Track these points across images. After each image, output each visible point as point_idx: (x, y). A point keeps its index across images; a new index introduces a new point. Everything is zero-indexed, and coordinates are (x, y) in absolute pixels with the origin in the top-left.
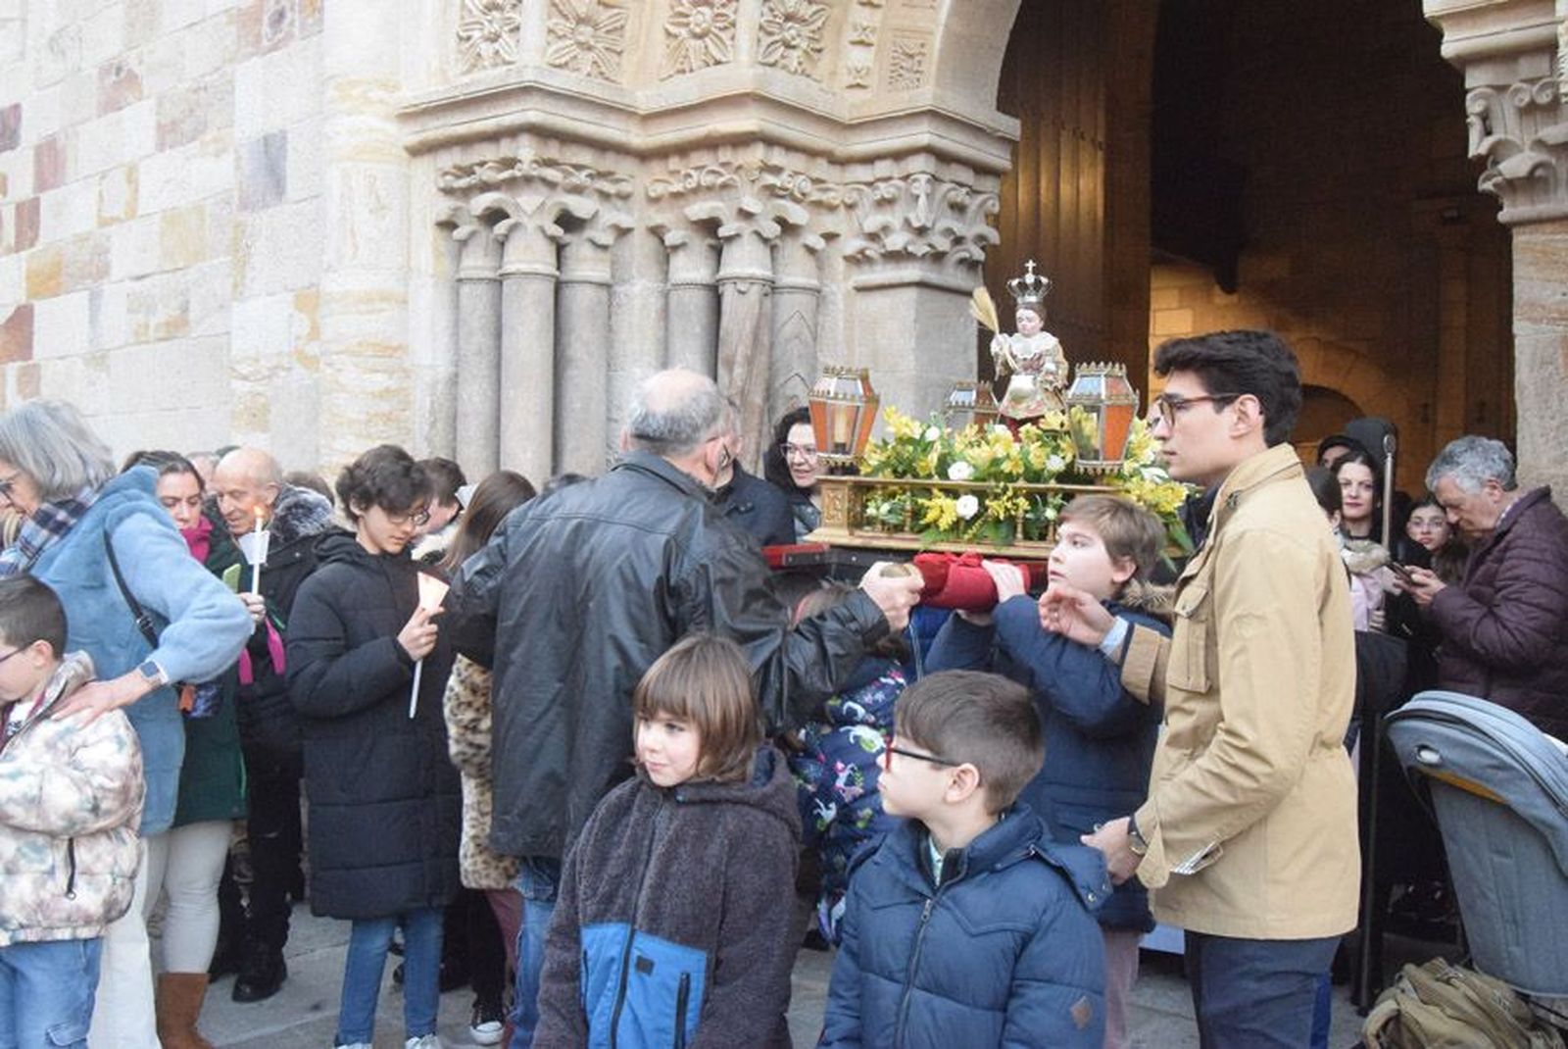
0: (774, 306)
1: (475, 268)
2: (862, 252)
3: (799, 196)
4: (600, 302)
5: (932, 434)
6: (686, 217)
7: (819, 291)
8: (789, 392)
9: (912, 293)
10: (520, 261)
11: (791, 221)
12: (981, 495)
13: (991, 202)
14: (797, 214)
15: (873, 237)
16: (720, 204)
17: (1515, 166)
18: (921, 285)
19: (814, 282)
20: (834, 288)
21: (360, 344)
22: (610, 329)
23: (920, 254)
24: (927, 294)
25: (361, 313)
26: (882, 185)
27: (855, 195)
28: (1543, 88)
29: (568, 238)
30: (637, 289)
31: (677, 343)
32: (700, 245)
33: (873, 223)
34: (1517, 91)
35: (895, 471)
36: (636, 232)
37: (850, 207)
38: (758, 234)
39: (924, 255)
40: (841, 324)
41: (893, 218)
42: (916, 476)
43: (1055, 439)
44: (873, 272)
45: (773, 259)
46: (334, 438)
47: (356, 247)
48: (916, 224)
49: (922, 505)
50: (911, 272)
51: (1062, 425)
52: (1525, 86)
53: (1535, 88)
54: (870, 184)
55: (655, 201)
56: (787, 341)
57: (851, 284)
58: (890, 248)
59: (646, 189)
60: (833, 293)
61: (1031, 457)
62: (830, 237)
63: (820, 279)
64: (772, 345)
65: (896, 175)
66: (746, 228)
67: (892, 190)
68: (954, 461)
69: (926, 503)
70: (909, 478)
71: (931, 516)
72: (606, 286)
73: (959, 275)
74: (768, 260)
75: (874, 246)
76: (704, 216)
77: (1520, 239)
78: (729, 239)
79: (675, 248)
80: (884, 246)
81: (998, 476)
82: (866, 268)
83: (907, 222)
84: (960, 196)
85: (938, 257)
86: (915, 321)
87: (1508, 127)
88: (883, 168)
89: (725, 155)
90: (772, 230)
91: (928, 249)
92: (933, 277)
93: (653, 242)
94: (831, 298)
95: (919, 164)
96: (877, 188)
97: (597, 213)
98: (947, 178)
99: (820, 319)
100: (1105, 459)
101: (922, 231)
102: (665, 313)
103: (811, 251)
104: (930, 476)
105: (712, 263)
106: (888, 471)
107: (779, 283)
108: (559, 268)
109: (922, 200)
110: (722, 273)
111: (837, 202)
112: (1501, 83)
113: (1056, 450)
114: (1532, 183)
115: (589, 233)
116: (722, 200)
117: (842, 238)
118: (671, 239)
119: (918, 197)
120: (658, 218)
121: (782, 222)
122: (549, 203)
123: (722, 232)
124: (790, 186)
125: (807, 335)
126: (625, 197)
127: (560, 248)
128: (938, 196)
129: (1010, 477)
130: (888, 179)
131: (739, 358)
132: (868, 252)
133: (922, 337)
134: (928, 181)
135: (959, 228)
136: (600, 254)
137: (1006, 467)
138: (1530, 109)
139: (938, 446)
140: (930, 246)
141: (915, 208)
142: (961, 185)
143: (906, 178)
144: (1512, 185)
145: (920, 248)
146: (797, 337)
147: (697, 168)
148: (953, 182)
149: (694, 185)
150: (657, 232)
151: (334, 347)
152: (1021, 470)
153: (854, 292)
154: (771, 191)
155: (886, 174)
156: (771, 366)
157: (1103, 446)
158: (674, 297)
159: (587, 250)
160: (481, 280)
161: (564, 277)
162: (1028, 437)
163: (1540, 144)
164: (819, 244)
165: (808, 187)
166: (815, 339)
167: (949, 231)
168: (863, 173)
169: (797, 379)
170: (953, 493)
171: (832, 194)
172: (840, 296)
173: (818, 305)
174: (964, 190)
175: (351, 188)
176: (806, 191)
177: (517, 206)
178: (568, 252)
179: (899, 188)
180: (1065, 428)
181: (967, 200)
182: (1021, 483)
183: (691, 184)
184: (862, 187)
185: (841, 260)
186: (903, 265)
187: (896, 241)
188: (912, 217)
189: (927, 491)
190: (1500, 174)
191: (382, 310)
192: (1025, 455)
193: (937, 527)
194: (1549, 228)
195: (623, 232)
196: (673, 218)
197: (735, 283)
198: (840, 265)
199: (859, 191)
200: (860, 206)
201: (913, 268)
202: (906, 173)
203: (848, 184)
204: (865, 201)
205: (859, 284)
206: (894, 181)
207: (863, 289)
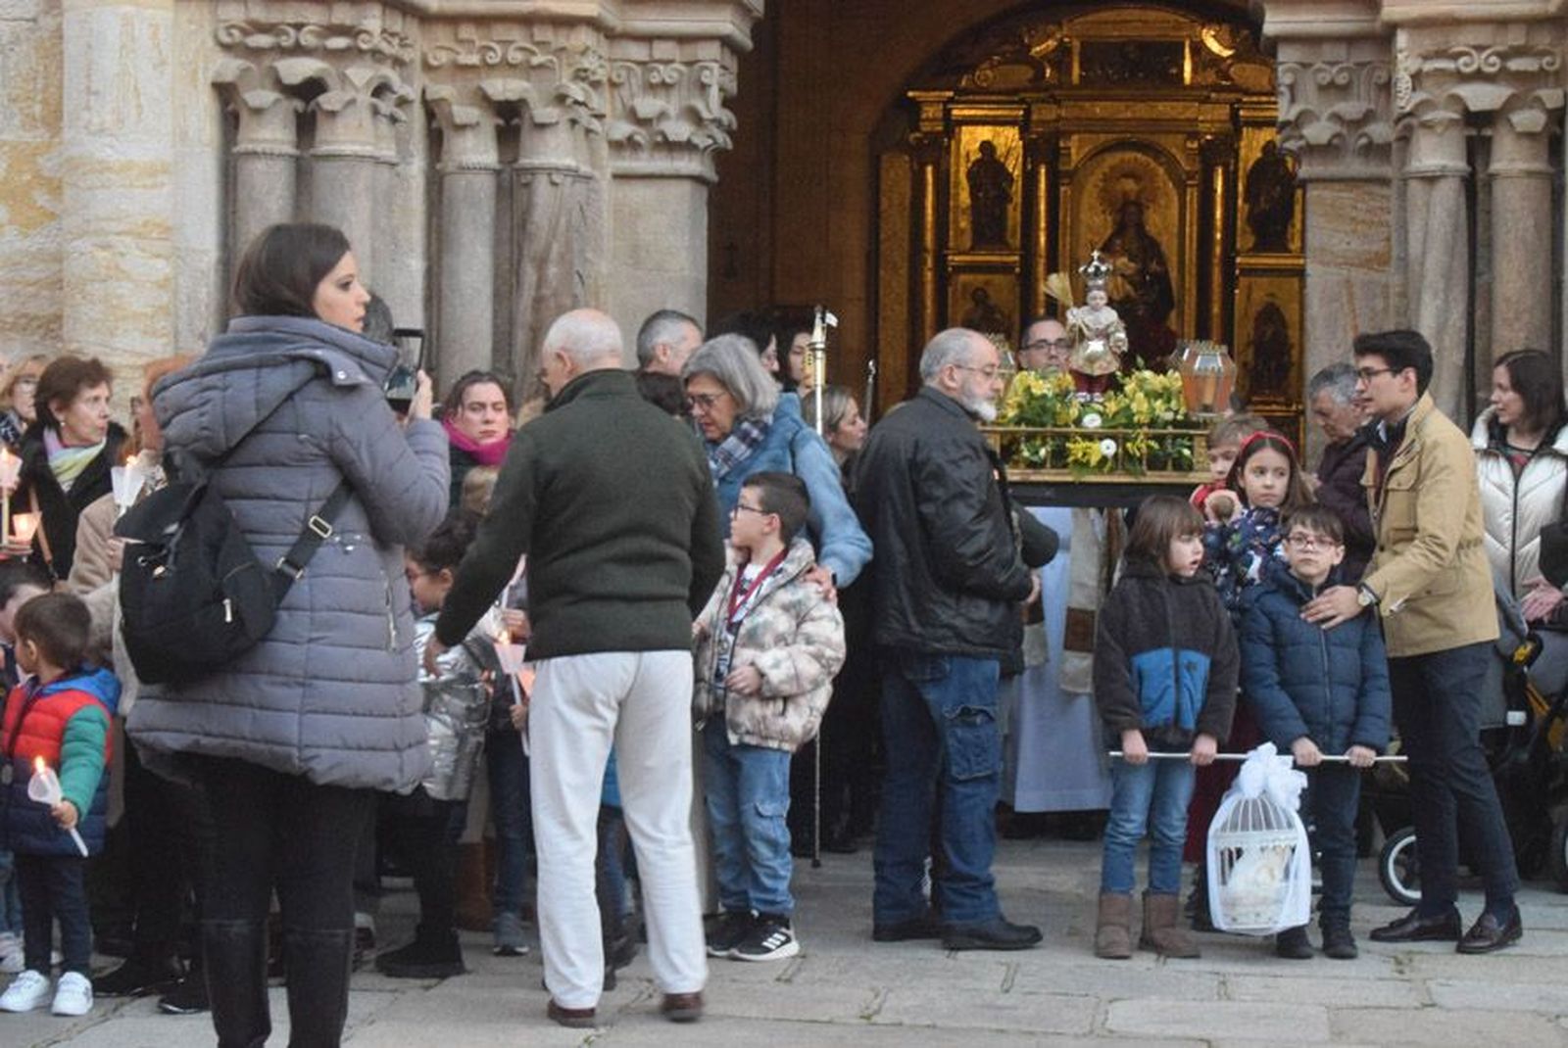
1: (275, 141)
2: (630, 139)
7: (590, 179)
9: (686, 187)
10: (353, 142)
15: (646, 122)
16: (525, 84)
17: (1318, 132)
18: (695, 178)
19: (589, 170)
21: (145, 224)
23: (702, 146)
25: (145, 186)
26: (661, 67)
27: (624, 73)
28: (1341, 70)
32: (488, 125)
34: (1320, 70)
36: (413, 104)
37: (613, 85)
38: (573, 121)
39: (706, 148)
41: (672, 104)
44: (638, 159)
46: (112, 335)
47: (139, 106)
52: (1327, 67)
53: (1335, 70)
54: (644, 64)
55: (436, 70)
57: (611, 171)
58: (666, 136)
59: (424, 55)
60: (599, 181)
65: (678, 58)
66: (563, 116)
72: (395, 166)
75: (643, 131)
76: (512, 96)
77: (1313, 193)
78: (544, 126)
80: (660, 134)
82: (627, 153)
86: (690, 216)
87: (1309, 100)
88: (662, 50)
89: (542, 33)
91: (708, 142)
94: (598, 185)
95: (711, 52)
96: (654, 70)
101: (701, 122)
103: (588, 135)
105: (495, 144)
109: (713, 89)
112: (1306, 61)
114: (1329, 150)
116: (528, 80)
117: (609, 119)
119: (709, 86)
122: (375, 76)
126: (409, 65)
130: (671, 61)
132: (638, 138)
134: (718, 70)
138: (1329, 88)
140: (712, 139)
141: (705, 97)
143: (689, 64)
144: (1312, 150)
145: (701, 141)
147: (499, 42)
149: (497, 60)
151: (114, 226)
153: (614, 180)
155: (666, 56)
158: (461, 182)
160: (280, 155)
163: (1336, 117)
168: (638, 52)
172: (604, 184)
175: (133, 39)
179: (681, 73)
183: (493, 58)
184: (633, 66)
185: (605, 146)
187: (679, 130)
188: (700, 105)
190: (1302, 137)
191: (163, 184)
194: (1337, 186)
196: (455, 93)
197: (549, 175)
198: (604, 150)
199: (629, 69)
200: (627, 86)
201: (690, 160)
202: (693, 59)
203: (615, 60)
204: (633, 81)
205: (620, 172)
206: (676, 65)
207: (621, 177)
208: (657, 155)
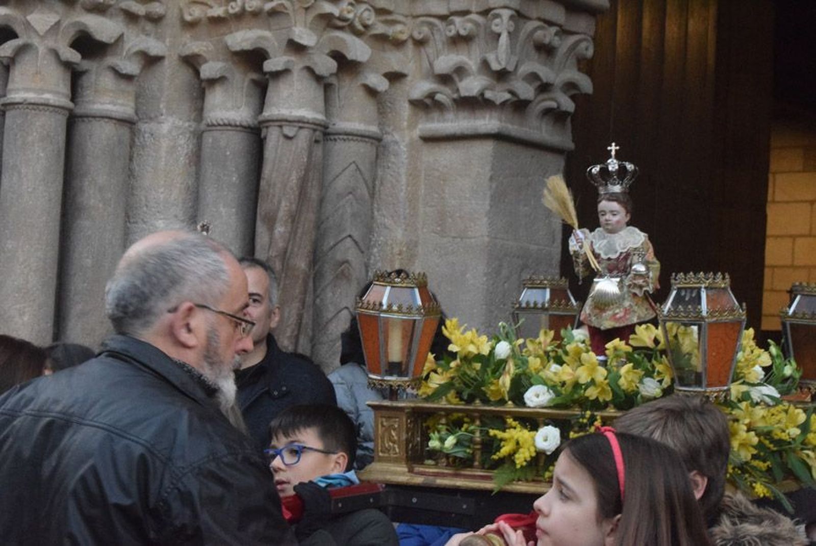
0: (326, 155)
2: (431, 96)
3: (360, 27)
4: (120, 142)
5: (503, 349)
6: (227, 47)
7: (379, 140)
8: (339, 257)
9: (488, 147)
10: (27, 90)
11: (350, 56)
12: (564, 425)
13: (583, 45)
14: (358, 49)
15: (445, 79)
16: (267, 33)
18: (498, 137)
19: (374, 129)
20: (397, 137)
22: (130, 174)
23: (498, 102)
24: (506, 148)
26: (457, 20)
27: (426, 30)
29: (86, 65)
30: (165, 128)
31: (210, 193)
32: (241, 80)
33: (446, 62)
35: (459, 394)
36: (166, 62)
37: (420, 43)
38: (310, 70)
39: (504, 104)
40: (404, 179)
41: (469, 58)
42: (486, 401)
43: (649, 358)
44: (444, 121)
45: (327, 100)
48: (495, 66)
49: (495, 436)
50: (488, 122)
51: (656, 341)
54: (443, 18)
55: (191, 25)
56: (340, 196)
57: (416, 133)
58: (464, 93)
59: (181, 10)
60: (396, 143)
61: (623, 382)
62: (395, 77)
63: (381, 125)
64: (321, 201)
66: (297, 63)
67: (469, 26)
68: (531, 385)
69: (500, 434)
70: (478, 405)
71: (505, 450)
72: (128, 123)
73: (544, 126)
74: (321, 103)
75: (447, 90)
76: (247, 46)
78: (277, 75)
79: (212, 82)
80: (458, 90)
81: (584, 404)
82: (436, 115)
83: (485, 64)
84: (548, 35)
85: (519, 106)
86: (491, 179)
90: (327, 66)
91: (507, 96)
92: (513, 128)
93: (185, 74)
94: (392, 148)
96: (452, 23)
97: (122, 36)
98: (535, 15)
99: (380, 173)
100: (709, 385)
101: (502, 76)
102: (197, 158)
103: (372, 92)
104: (502, 402)
105: (255, 101)
106: (451, 394)
107: (332, 129)
108: (73, 99)
109: (504, 39)
110: (267, 114)
111: (404, 37)
113: (649, 374)
115: (111, 60)
116: (270, 29)
117: (409, 78)
118: (208, 70)
119: (499, 35)
120: (195, 46)
121: (338, 56)
122: (65, 23)
123: (270, 66)
124: (351, 16)
125: (363, 191)
126: (156, 20)
127: (76, 77)
128: (522, 35)
129: (597, 405)
130: (465, 13)
131: (282, 214)
132: (439, 97)
133: (497, 198)
134: (511, 18)
135: (546, 73)
136: (123, 85)
137: (592, 393)
139: (511, 368)
140: (511, 92)
141: (496, 48)
142: (550, 23)
143: (485, 13)
145: (500, 95)
146: (350, 193)
148: (539, 19)
149: (237, 9)
150: (191, 62)
152: (609, 398)
153: (421, 142)
154: (328, 21)
156: (319, 225)
157: (705, 369)
158: (208, 139)
159: (108, 81)
161: (79, 111)
162: (617, 356)
164: (381, 84)
165: (371, 18)
166: (372, 195)
167: (533, 77)
168: (435, 4)
169: (349, 239)
170: (532, 422)
171: (399, 27)
172: (403, 148)
173: (377, 157)
174: (553, 30)
176: (369, 22)
177: (28, 25)
178: (85, 81)
179: (477, 24)
180: (660, 347)
181: (556, 41)
182: (611, 411)
184: (436, 21)
185: (407, 105)
186: (478, 113)
187: (472, 85)
188: (491, 58)
189: (500, 421)
192: (613, 379)
193: (513, 463)
195: (151, 61)
196: (211, 47)
197: (281, 127)
198: (406, 110)
199: (431, 25)
200: (431, 43)
201: (491, 118)
202: (486, 7)
203: (418, 16)
204: (437, 37)
205: (428, 134)
206: (474, 17)
207: (431, 140)
208: (462, 115)
